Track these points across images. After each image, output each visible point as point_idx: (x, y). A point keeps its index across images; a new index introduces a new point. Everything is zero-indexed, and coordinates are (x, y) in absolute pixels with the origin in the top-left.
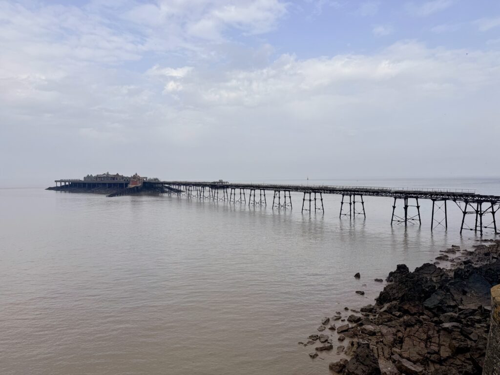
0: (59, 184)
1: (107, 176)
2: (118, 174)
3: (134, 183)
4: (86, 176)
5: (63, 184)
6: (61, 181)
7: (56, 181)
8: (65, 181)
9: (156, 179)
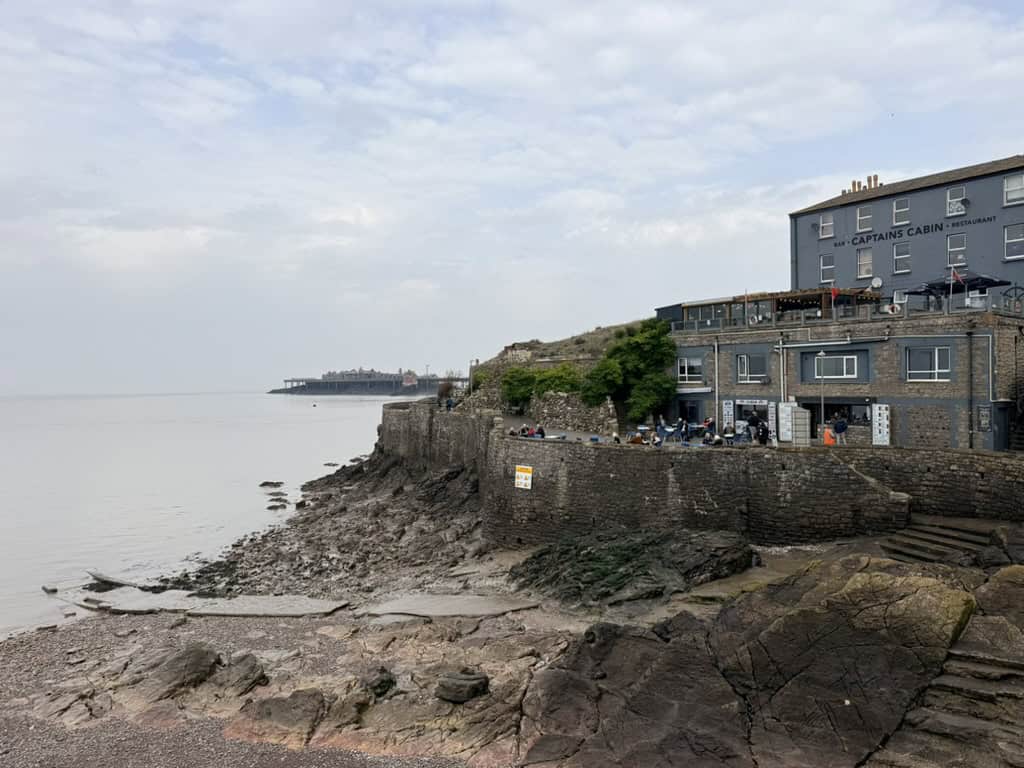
0: (289, 385)
1: (361, 373)
2: (372, 370)
3: (409, 380)
4: (325, 373)
5: (295, 384)
6: (292, 381)
7: (286, 381)
8: (298, 381)
9: (434, 376)
